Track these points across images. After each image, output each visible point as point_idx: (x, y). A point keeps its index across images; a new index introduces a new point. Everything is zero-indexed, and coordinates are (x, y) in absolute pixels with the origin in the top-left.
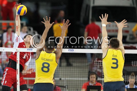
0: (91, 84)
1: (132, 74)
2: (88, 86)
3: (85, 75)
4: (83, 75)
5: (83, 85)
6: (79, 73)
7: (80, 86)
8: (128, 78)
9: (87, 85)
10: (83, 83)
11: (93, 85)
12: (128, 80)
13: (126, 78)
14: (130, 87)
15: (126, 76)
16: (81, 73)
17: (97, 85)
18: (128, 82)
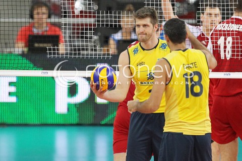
0: (35, 31)
1: (127, 8)
2: (29, 36)
3: (23, 12)
4: (19, 12)
5: (19, 33)
6: (10, 7)
7: (11, 37)
8: (119, 17)
9: (28, 33)
10: (19, 29)
11: (40, 33)
12: (119, 21)
13: (115, 17)
14: (124, 38)
15: (115, 13)
16: (14, 7)
17: (49, 33)
18: (120, 26)
